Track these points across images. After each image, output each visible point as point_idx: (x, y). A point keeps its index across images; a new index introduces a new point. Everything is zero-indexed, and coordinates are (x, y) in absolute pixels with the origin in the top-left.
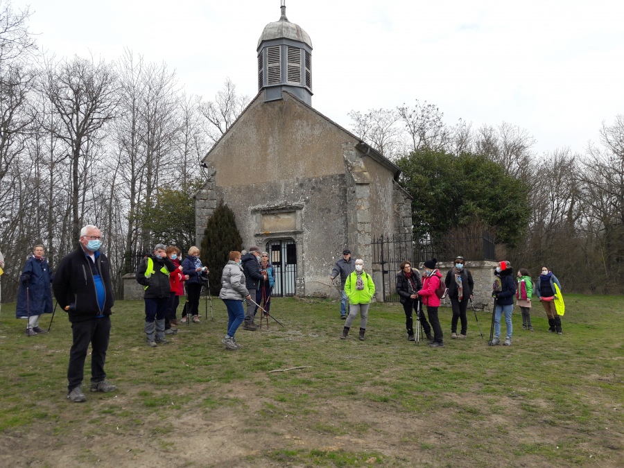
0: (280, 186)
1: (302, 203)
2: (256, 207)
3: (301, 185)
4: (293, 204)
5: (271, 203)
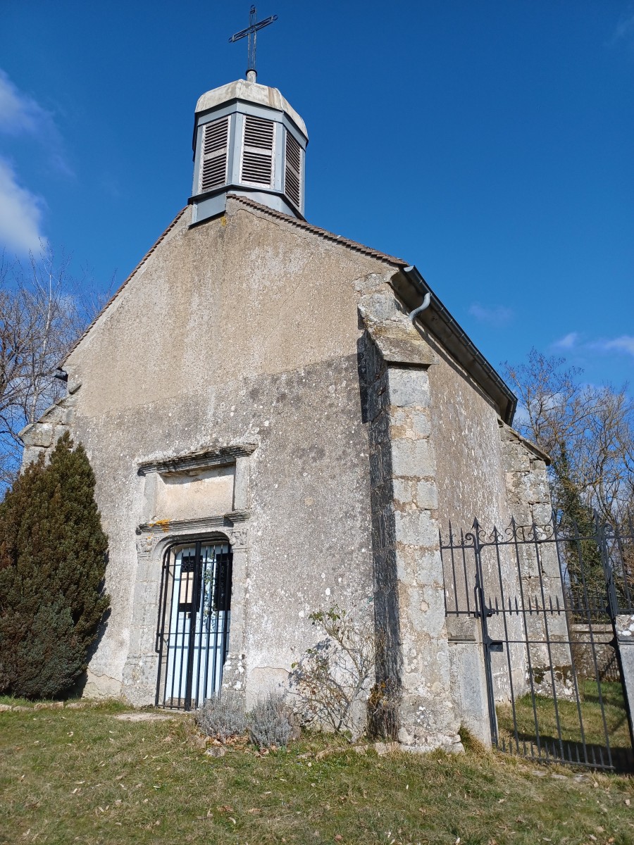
0: (206, 401)
1: (251, 439)
2: (150, 457)
3: (254, 394)
4: (233, 443)
5: (183, 444)
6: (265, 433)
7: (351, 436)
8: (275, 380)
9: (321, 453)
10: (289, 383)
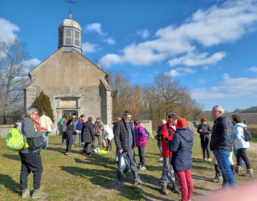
0: (70, 88)
1: (81, 96)
2: (58, 96)
3: (81, 88)
4: (77, 96)
5: (66, 95)
6: (83, 95)
7: (98, 98)
8: (85, 87)
9: (93, 100)
10: (88, 88)
